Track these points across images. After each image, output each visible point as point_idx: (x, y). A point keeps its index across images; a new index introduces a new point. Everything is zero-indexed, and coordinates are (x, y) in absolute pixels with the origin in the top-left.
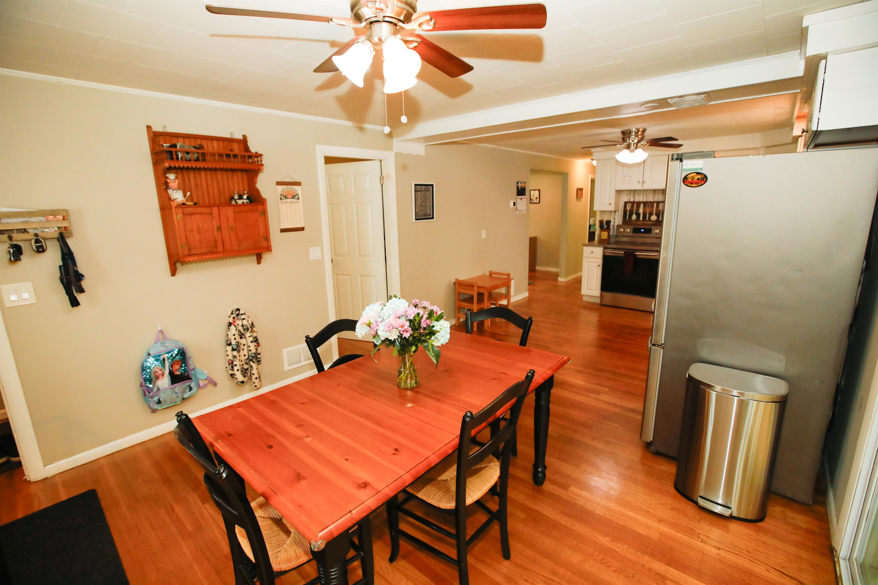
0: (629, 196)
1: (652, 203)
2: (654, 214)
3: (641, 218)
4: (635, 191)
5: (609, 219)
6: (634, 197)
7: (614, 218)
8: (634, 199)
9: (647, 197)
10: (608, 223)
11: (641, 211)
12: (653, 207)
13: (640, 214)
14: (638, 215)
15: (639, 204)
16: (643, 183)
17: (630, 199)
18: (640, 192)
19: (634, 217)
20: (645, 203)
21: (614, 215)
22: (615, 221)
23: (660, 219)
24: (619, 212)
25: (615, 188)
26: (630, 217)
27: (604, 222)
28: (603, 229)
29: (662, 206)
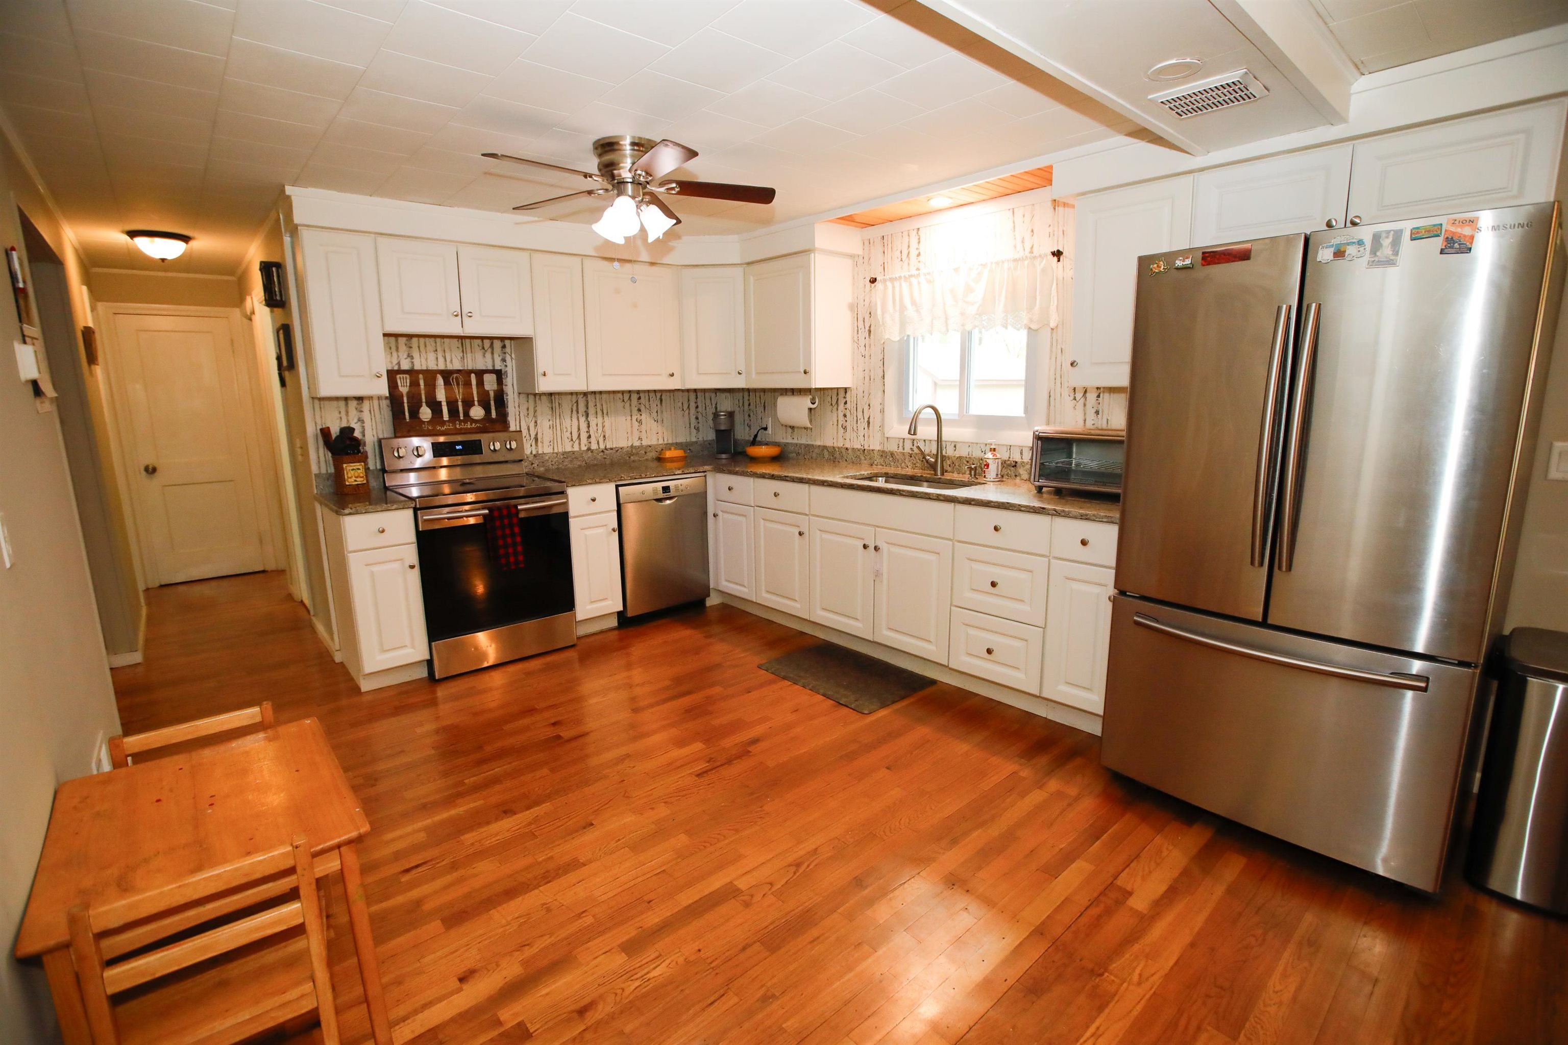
0: (395, 354)
1: (466, 373)
2: (476, 403)
3: (446, 416)
4: (410, 338)
5: (344, 425)
6: (410, 356)
7: (361, 420)
8: (414, 364)
9: (445, 358)
10: (347, 432)
11: (441, 394)
12: (468, 384)
13: (439, 404)
14: (435, 406)
15: (430, 375)
16: (466, 319)
17: (399, 364)
19: (426, 413)
20: (447, 375)
21: (361, 410)
22: (363, 427)
23: (494, 415)
24: (376, 402)
25: (383, 327)
26: (414, 413)
27: (335, 431)
28: (347, 454)
29: (490, 383)
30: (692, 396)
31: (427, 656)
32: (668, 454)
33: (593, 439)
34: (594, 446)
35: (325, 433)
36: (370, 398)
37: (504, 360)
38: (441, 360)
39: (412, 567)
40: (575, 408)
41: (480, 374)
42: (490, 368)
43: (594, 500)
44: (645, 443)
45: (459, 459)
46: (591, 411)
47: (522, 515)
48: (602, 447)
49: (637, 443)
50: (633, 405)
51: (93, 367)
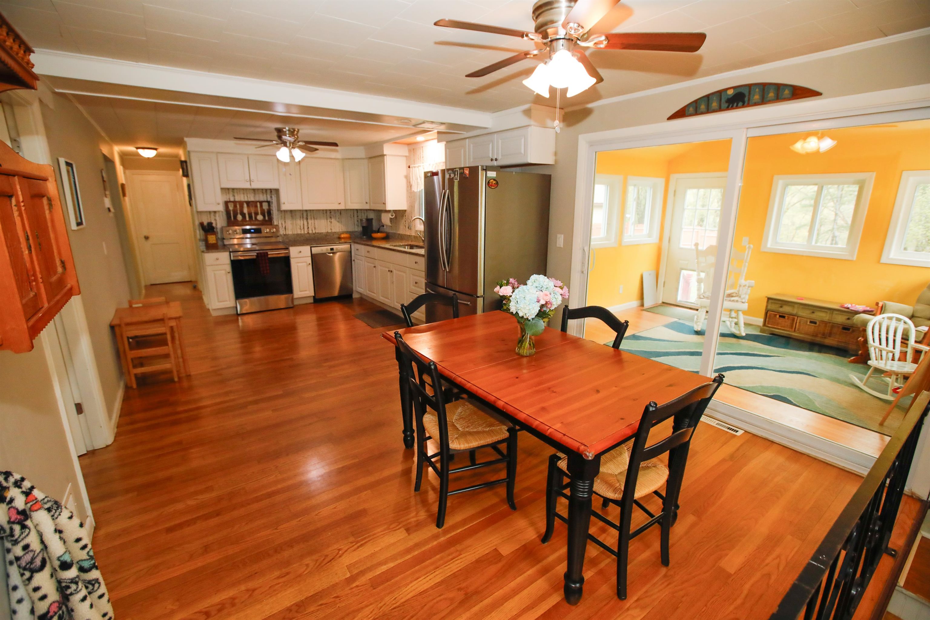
1: (255, 202)
2: (260, 214)
3: (247, 219)
4: (233, 189)
5: (209, 221)
6: (234, 196)
7: (215, 220)
8: (235, 199)
9: (247, 197)
10: (210, 224)
11: (246, 210)
12: (256, 206)
13: (245, 214)
14: (243, 215)
15: (241, 203)
16: (252, 182)
17: (229, 199)
18: (240, 191)
19: (240, 217)
20: (248, 203)
21: (215, 216)
22: (216, 222)
23: (267, 218)
24: (221, 213)
25: (220, 186)
26: (235, 217)
27: (205, 224)
28: (209, 232)
29: (265, 206)
30: (355, 212)
31: (235, 305)
32: (342, 236)
33: (310, 229)
34: (310, 232)
35: (202, 224)
36: (219, 212)
37: (271, 197)
38: (246, 197)
39: (229, 273)
40: (302, 216)
41: (261, 203)
42: (266, 200)
43: (300, 252)
44: (333, 231)
45: (254, 235)
46: (309, 217)
47: (269, 256)
48: (314, 232)
49: (330, 231)
50: (328, 216)
51: (125, 198)
